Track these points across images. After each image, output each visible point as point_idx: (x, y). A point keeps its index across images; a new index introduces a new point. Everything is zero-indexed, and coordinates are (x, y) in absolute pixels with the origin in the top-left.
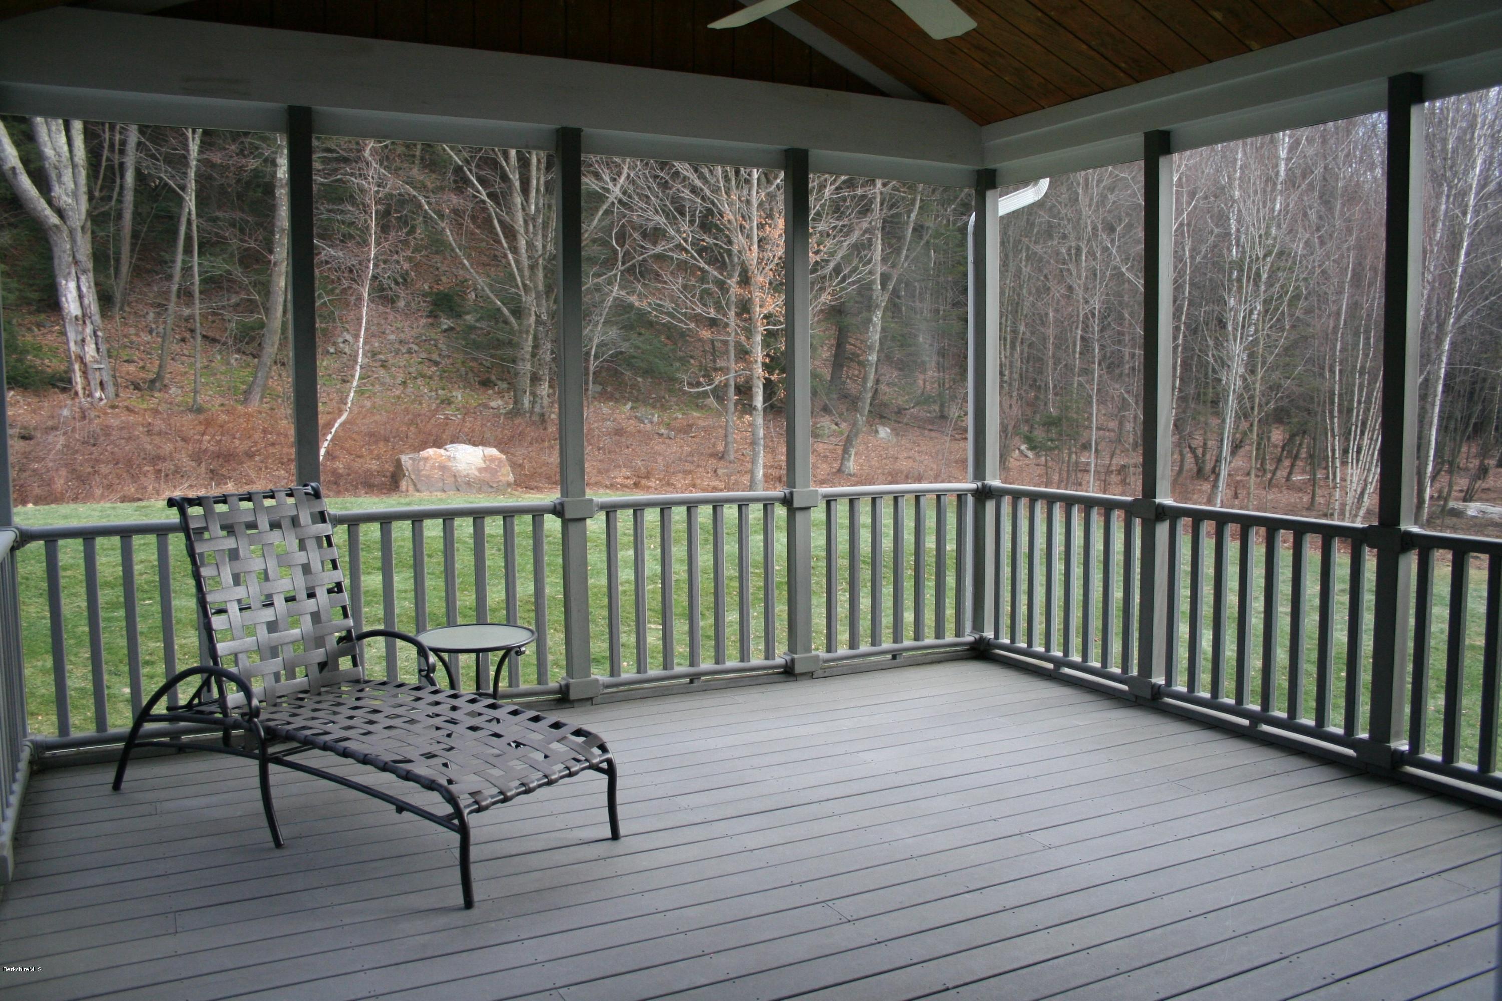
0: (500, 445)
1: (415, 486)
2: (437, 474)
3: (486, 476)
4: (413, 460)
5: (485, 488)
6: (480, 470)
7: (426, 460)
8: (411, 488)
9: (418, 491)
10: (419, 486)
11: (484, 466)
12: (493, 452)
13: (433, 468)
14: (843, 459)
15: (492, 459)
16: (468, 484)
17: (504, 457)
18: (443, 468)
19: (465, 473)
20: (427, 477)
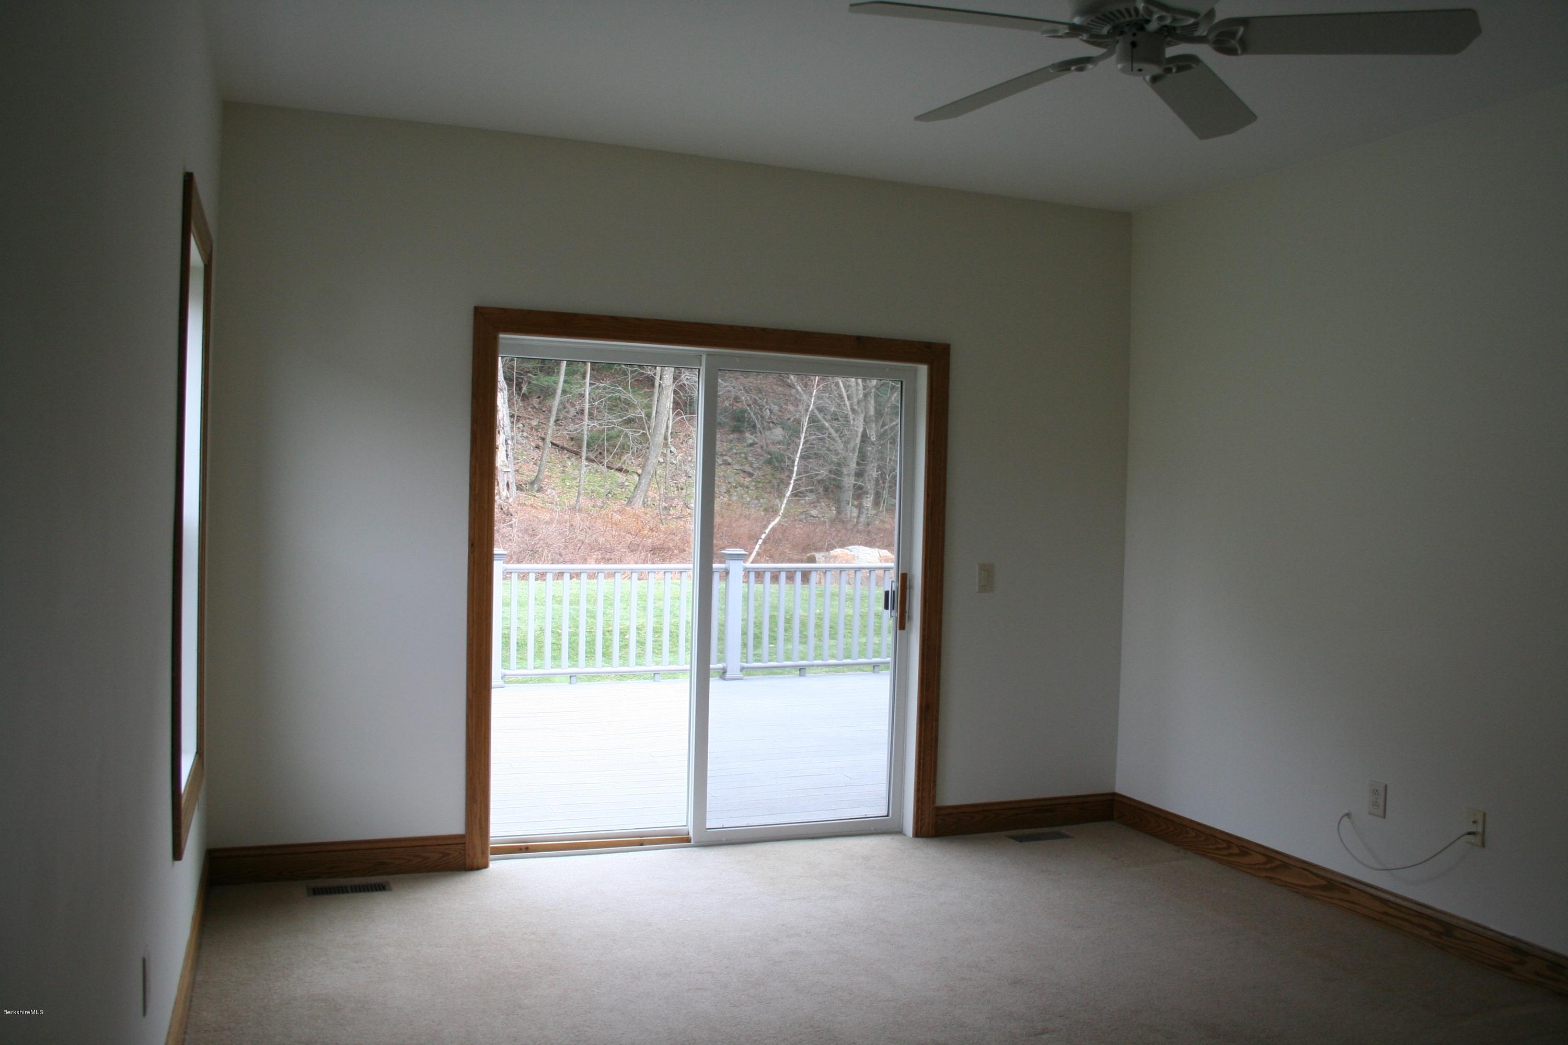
4: (827, 557)
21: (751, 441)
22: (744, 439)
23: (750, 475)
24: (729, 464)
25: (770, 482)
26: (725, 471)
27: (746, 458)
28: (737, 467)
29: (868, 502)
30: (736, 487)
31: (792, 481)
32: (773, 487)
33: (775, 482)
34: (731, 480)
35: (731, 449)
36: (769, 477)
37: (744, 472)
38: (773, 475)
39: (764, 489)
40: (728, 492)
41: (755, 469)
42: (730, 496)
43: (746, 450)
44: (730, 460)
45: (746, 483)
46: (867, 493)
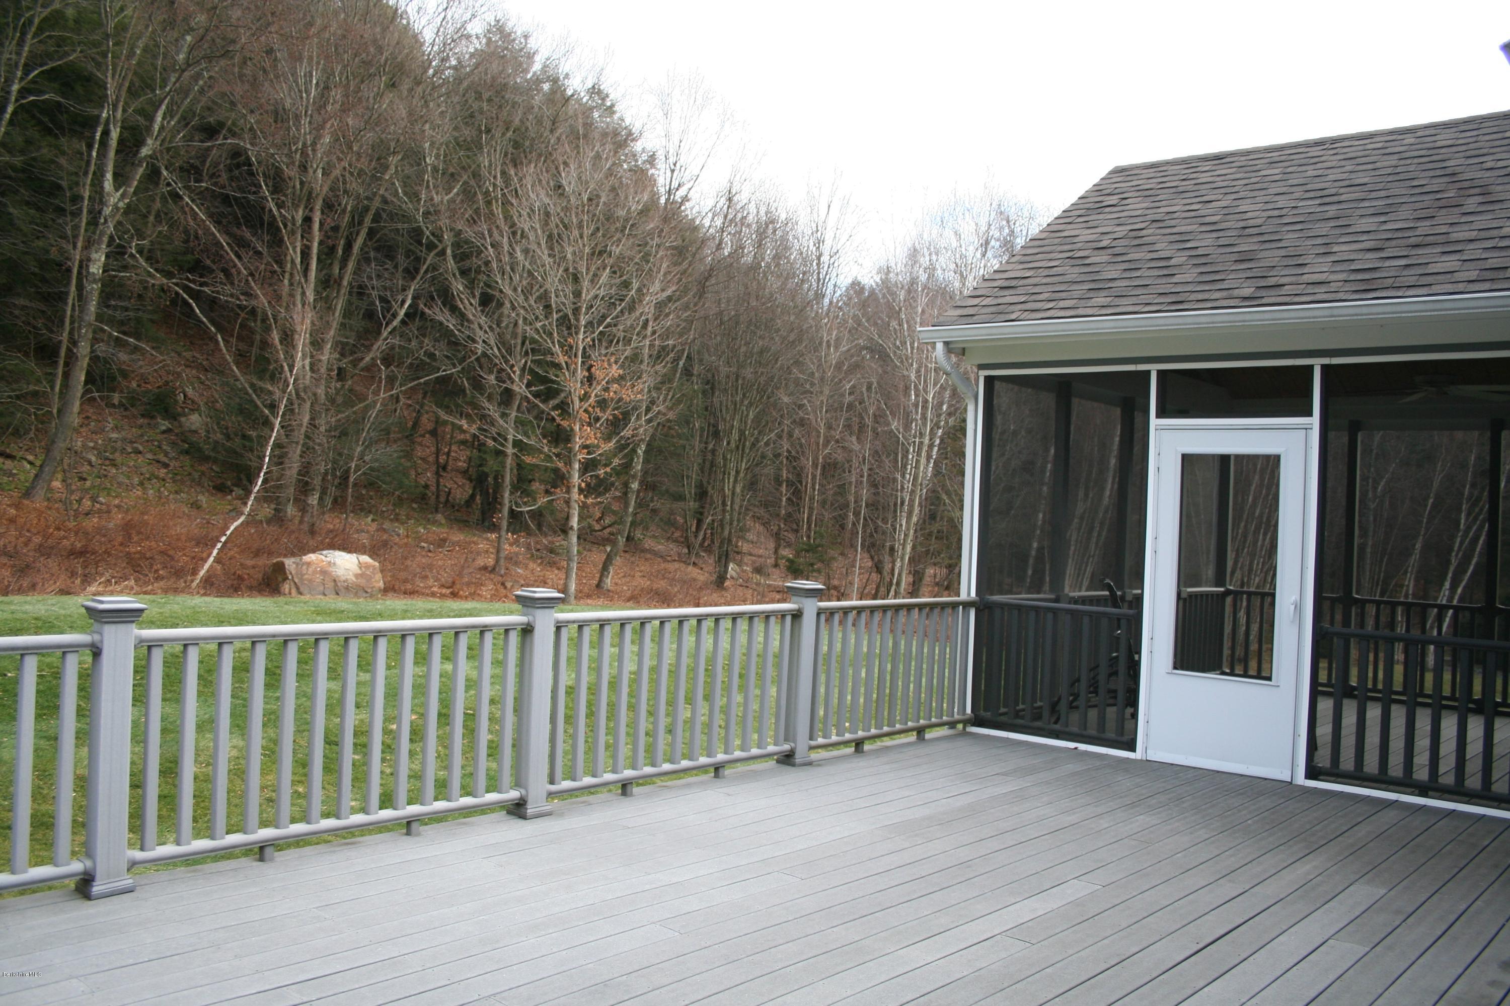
0: (373, 554)
1: (298, 588)
2: (319, 578)
3: (362, 582)
4: (297, 564)
5: (361, 593)
6: (357, 576)
7: (309, 564)
8: (294, 591)
9: (301, 594)
10: (302, 589)
11: (359, 572)
12: (365, 559)
13: (315, 572)
14: (602, 576)
15: (367, 566)
16: (347, 588)
17: (377, 564)
18: (324, 572)
19: (343, 578)
20: (310, 581)
21: (164, 428)
22: (156, 426)
23: (166, 466)
24: (140, 452)
25: (190, 474)
26: (136, 461)
27: (159, 447)
28: (150, 456)
29: (313, 500)
30: (149, 479)
31: (262, 474)
32: (193, 480)
33: (196, 475)
34: (144, 470)
35: (142, 435)
36: (188, 468)
37: (158, 462)
38: (192, 466)
39: (182, 482)
40: (141, 484)
41: (171, 459)
42: (145, 489)
43: (159, 437)
44: (141, 448)
45: (162, 475)
46: (314, 489)
